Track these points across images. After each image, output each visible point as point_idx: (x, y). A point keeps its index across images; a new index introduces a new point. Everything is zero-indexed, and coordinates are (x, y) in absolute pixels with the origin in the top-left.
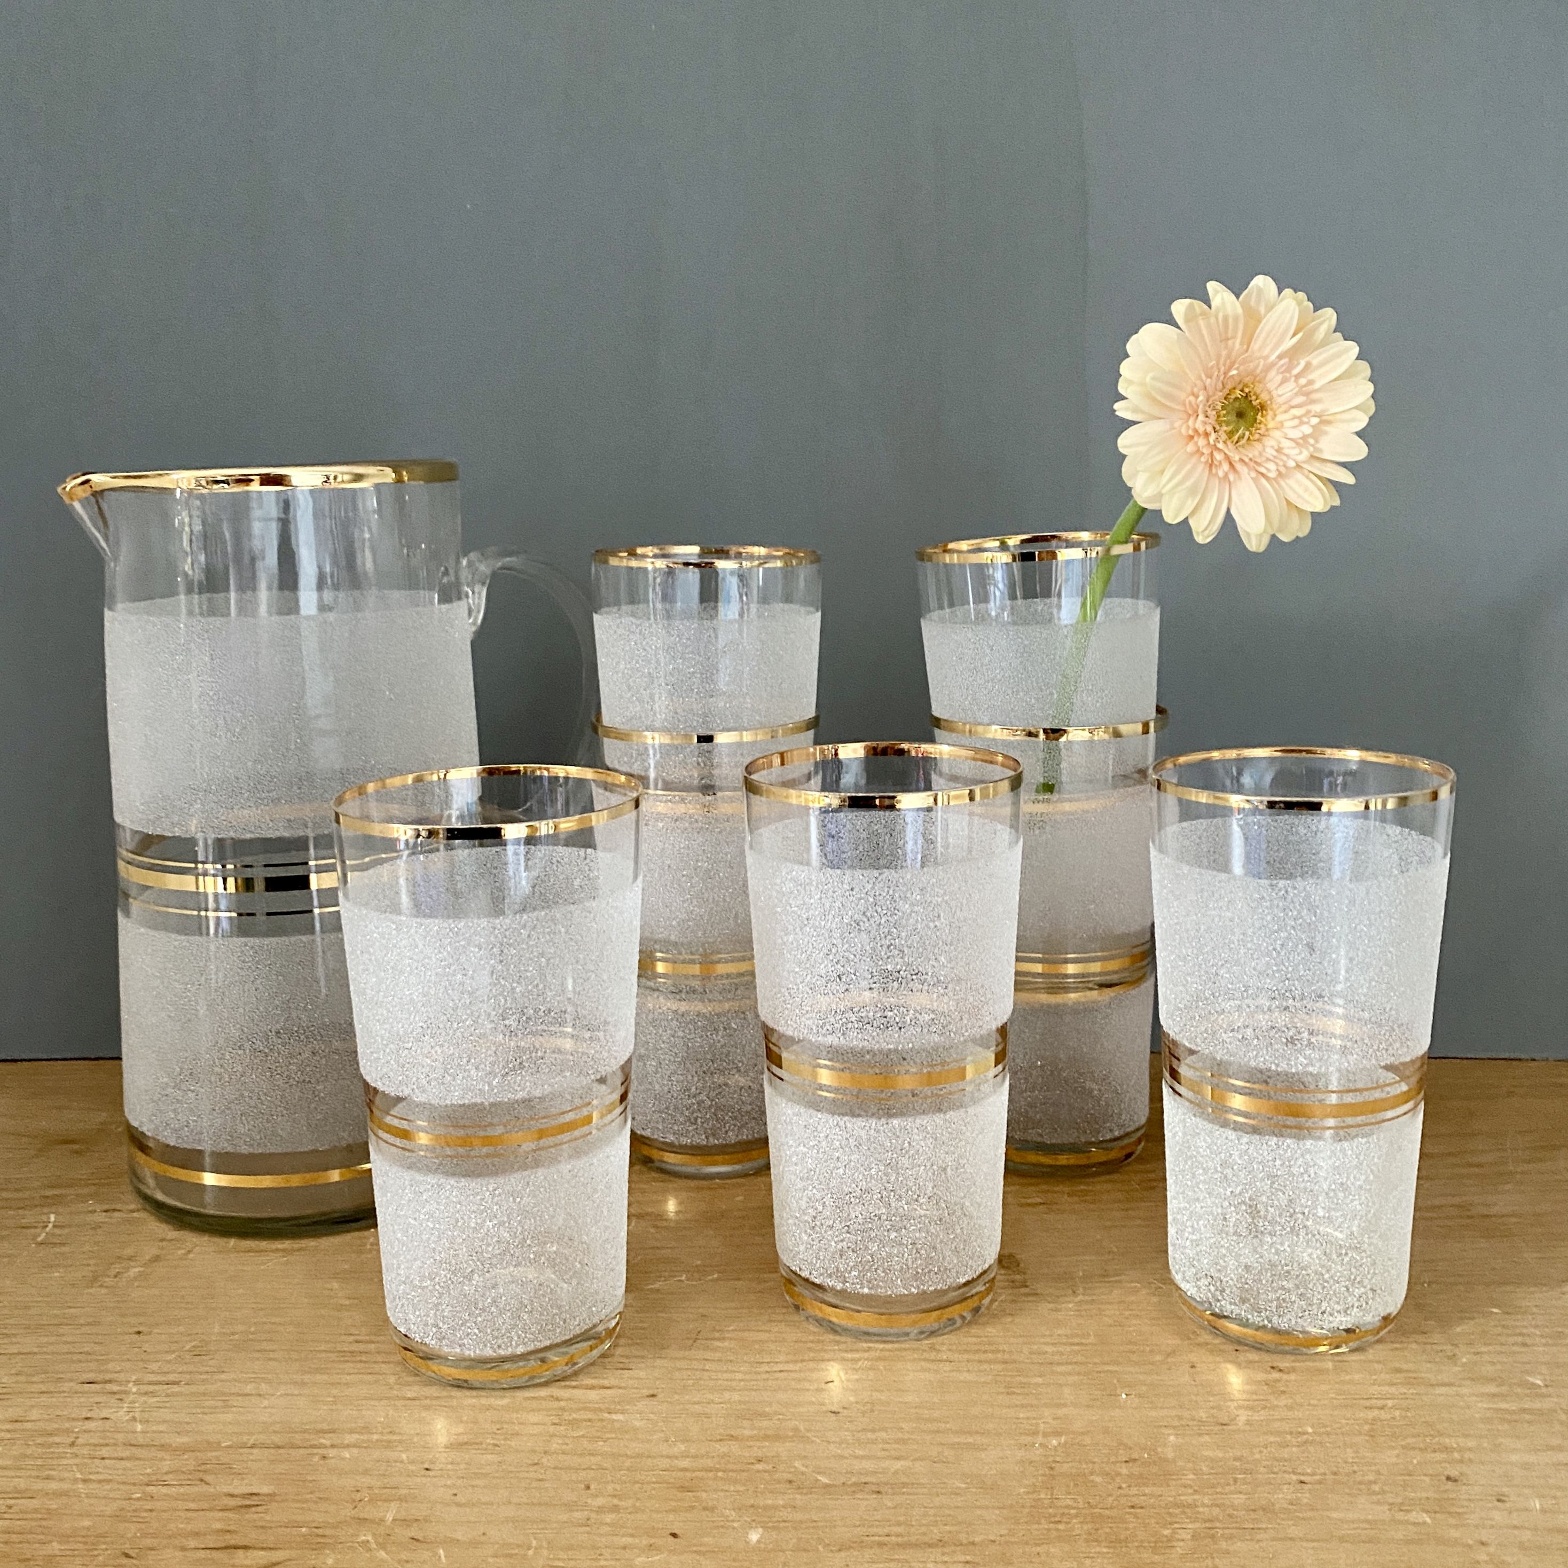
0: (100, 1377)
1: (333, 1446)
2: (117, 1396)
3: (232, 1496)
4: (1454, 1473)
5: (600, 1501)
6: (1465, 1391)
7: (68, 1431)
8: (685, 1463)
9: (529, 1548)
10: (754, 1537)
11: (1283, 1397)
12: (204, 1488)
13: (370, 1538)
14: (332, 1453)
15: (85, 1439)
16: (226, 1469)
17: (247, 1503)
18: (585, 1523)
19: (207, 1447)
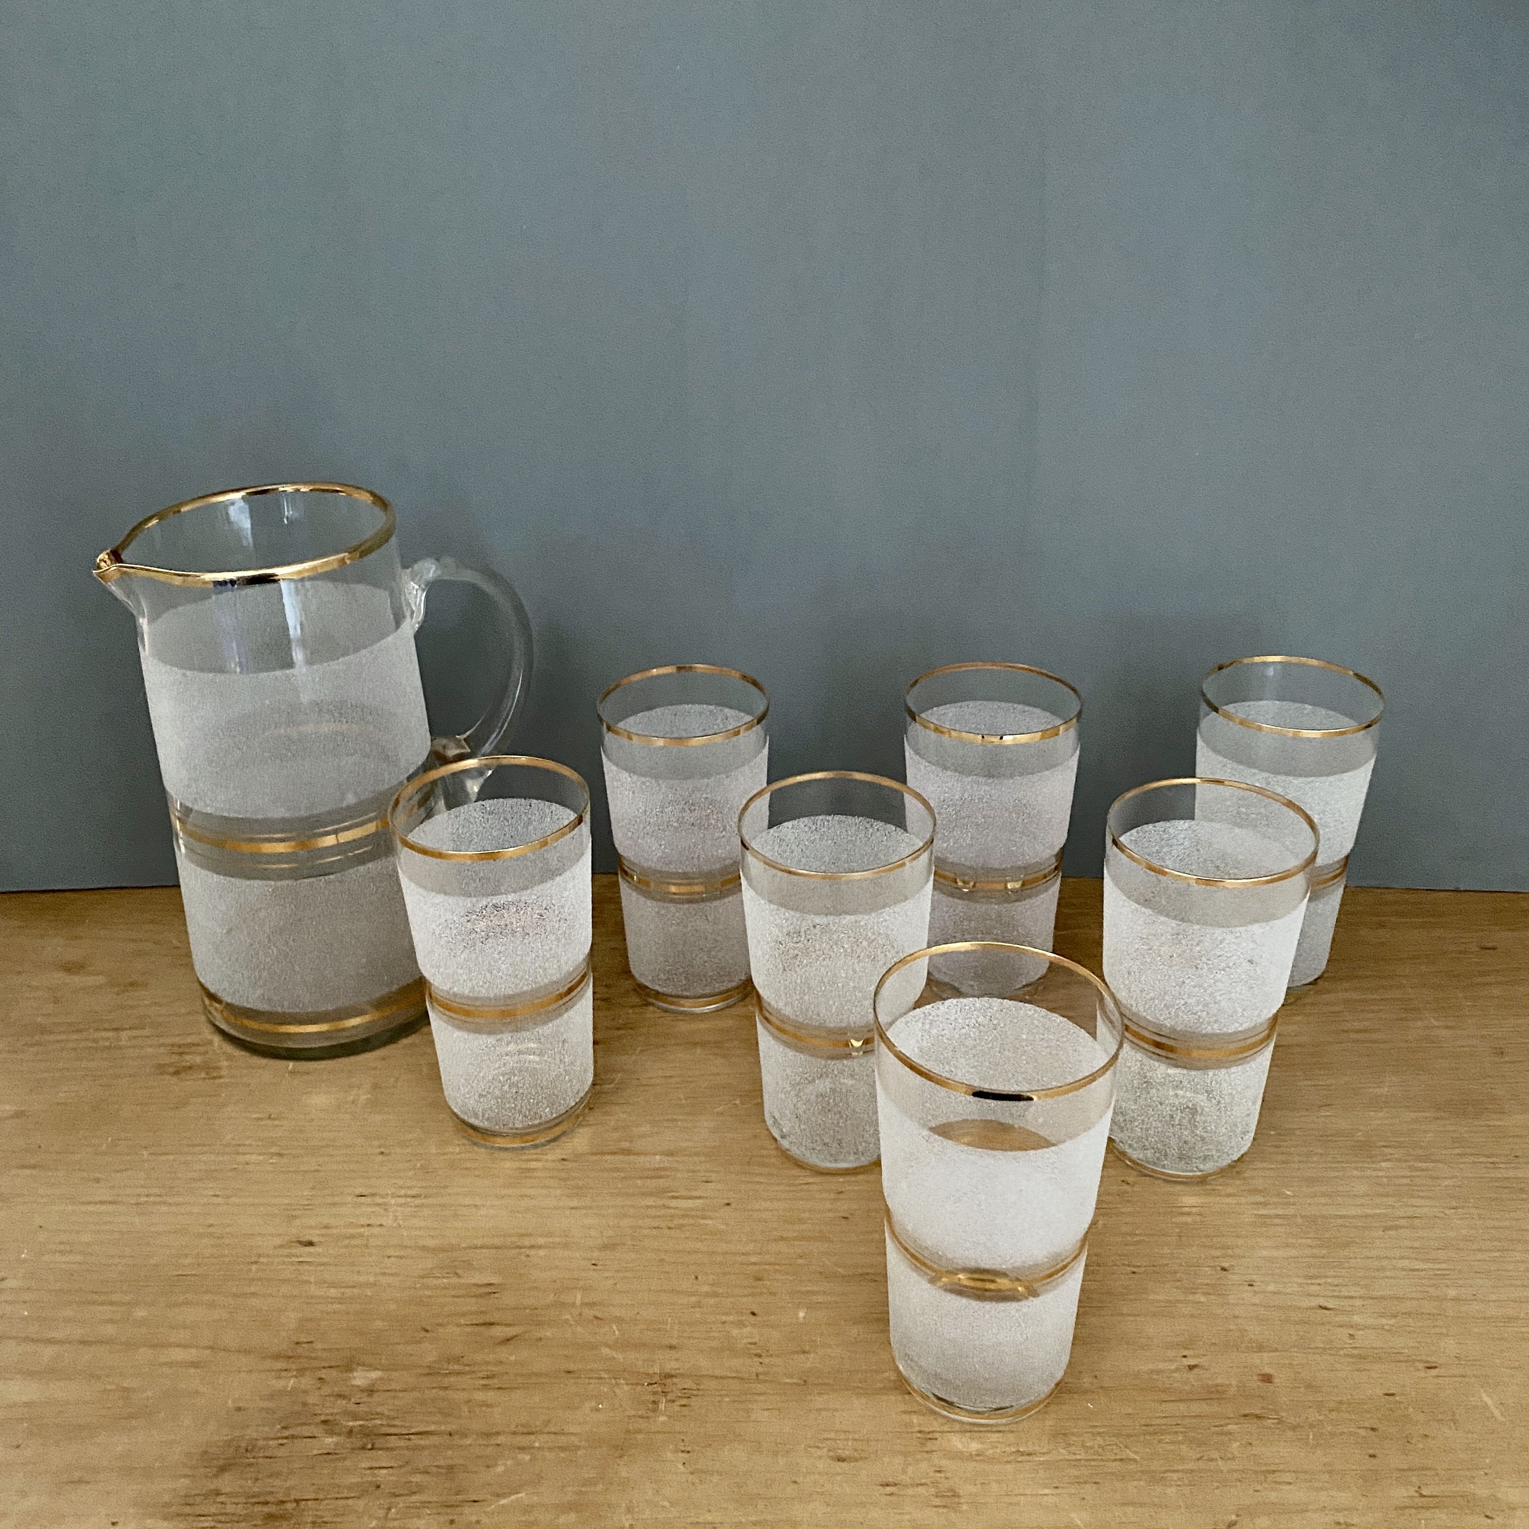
0: (367, 1191)
1: (532, 1247)
2: (384, 1207)
3: (478, 1286)
4: (1226, 1265)
5: (706, 1288)
6: (1243, 1200)
7: (361, 1235)
8: (753, 1259)
9: (667, 1324)
10: (801, 1314)
11: (1129, 1205)
12: (455, 1280)
13: (568, 1317)
14: (532, 1252)
15: (373, 1242)
16: (468, 1265)
17: (490, 1291)
18: (698, 1305)
19: (452, 1248)
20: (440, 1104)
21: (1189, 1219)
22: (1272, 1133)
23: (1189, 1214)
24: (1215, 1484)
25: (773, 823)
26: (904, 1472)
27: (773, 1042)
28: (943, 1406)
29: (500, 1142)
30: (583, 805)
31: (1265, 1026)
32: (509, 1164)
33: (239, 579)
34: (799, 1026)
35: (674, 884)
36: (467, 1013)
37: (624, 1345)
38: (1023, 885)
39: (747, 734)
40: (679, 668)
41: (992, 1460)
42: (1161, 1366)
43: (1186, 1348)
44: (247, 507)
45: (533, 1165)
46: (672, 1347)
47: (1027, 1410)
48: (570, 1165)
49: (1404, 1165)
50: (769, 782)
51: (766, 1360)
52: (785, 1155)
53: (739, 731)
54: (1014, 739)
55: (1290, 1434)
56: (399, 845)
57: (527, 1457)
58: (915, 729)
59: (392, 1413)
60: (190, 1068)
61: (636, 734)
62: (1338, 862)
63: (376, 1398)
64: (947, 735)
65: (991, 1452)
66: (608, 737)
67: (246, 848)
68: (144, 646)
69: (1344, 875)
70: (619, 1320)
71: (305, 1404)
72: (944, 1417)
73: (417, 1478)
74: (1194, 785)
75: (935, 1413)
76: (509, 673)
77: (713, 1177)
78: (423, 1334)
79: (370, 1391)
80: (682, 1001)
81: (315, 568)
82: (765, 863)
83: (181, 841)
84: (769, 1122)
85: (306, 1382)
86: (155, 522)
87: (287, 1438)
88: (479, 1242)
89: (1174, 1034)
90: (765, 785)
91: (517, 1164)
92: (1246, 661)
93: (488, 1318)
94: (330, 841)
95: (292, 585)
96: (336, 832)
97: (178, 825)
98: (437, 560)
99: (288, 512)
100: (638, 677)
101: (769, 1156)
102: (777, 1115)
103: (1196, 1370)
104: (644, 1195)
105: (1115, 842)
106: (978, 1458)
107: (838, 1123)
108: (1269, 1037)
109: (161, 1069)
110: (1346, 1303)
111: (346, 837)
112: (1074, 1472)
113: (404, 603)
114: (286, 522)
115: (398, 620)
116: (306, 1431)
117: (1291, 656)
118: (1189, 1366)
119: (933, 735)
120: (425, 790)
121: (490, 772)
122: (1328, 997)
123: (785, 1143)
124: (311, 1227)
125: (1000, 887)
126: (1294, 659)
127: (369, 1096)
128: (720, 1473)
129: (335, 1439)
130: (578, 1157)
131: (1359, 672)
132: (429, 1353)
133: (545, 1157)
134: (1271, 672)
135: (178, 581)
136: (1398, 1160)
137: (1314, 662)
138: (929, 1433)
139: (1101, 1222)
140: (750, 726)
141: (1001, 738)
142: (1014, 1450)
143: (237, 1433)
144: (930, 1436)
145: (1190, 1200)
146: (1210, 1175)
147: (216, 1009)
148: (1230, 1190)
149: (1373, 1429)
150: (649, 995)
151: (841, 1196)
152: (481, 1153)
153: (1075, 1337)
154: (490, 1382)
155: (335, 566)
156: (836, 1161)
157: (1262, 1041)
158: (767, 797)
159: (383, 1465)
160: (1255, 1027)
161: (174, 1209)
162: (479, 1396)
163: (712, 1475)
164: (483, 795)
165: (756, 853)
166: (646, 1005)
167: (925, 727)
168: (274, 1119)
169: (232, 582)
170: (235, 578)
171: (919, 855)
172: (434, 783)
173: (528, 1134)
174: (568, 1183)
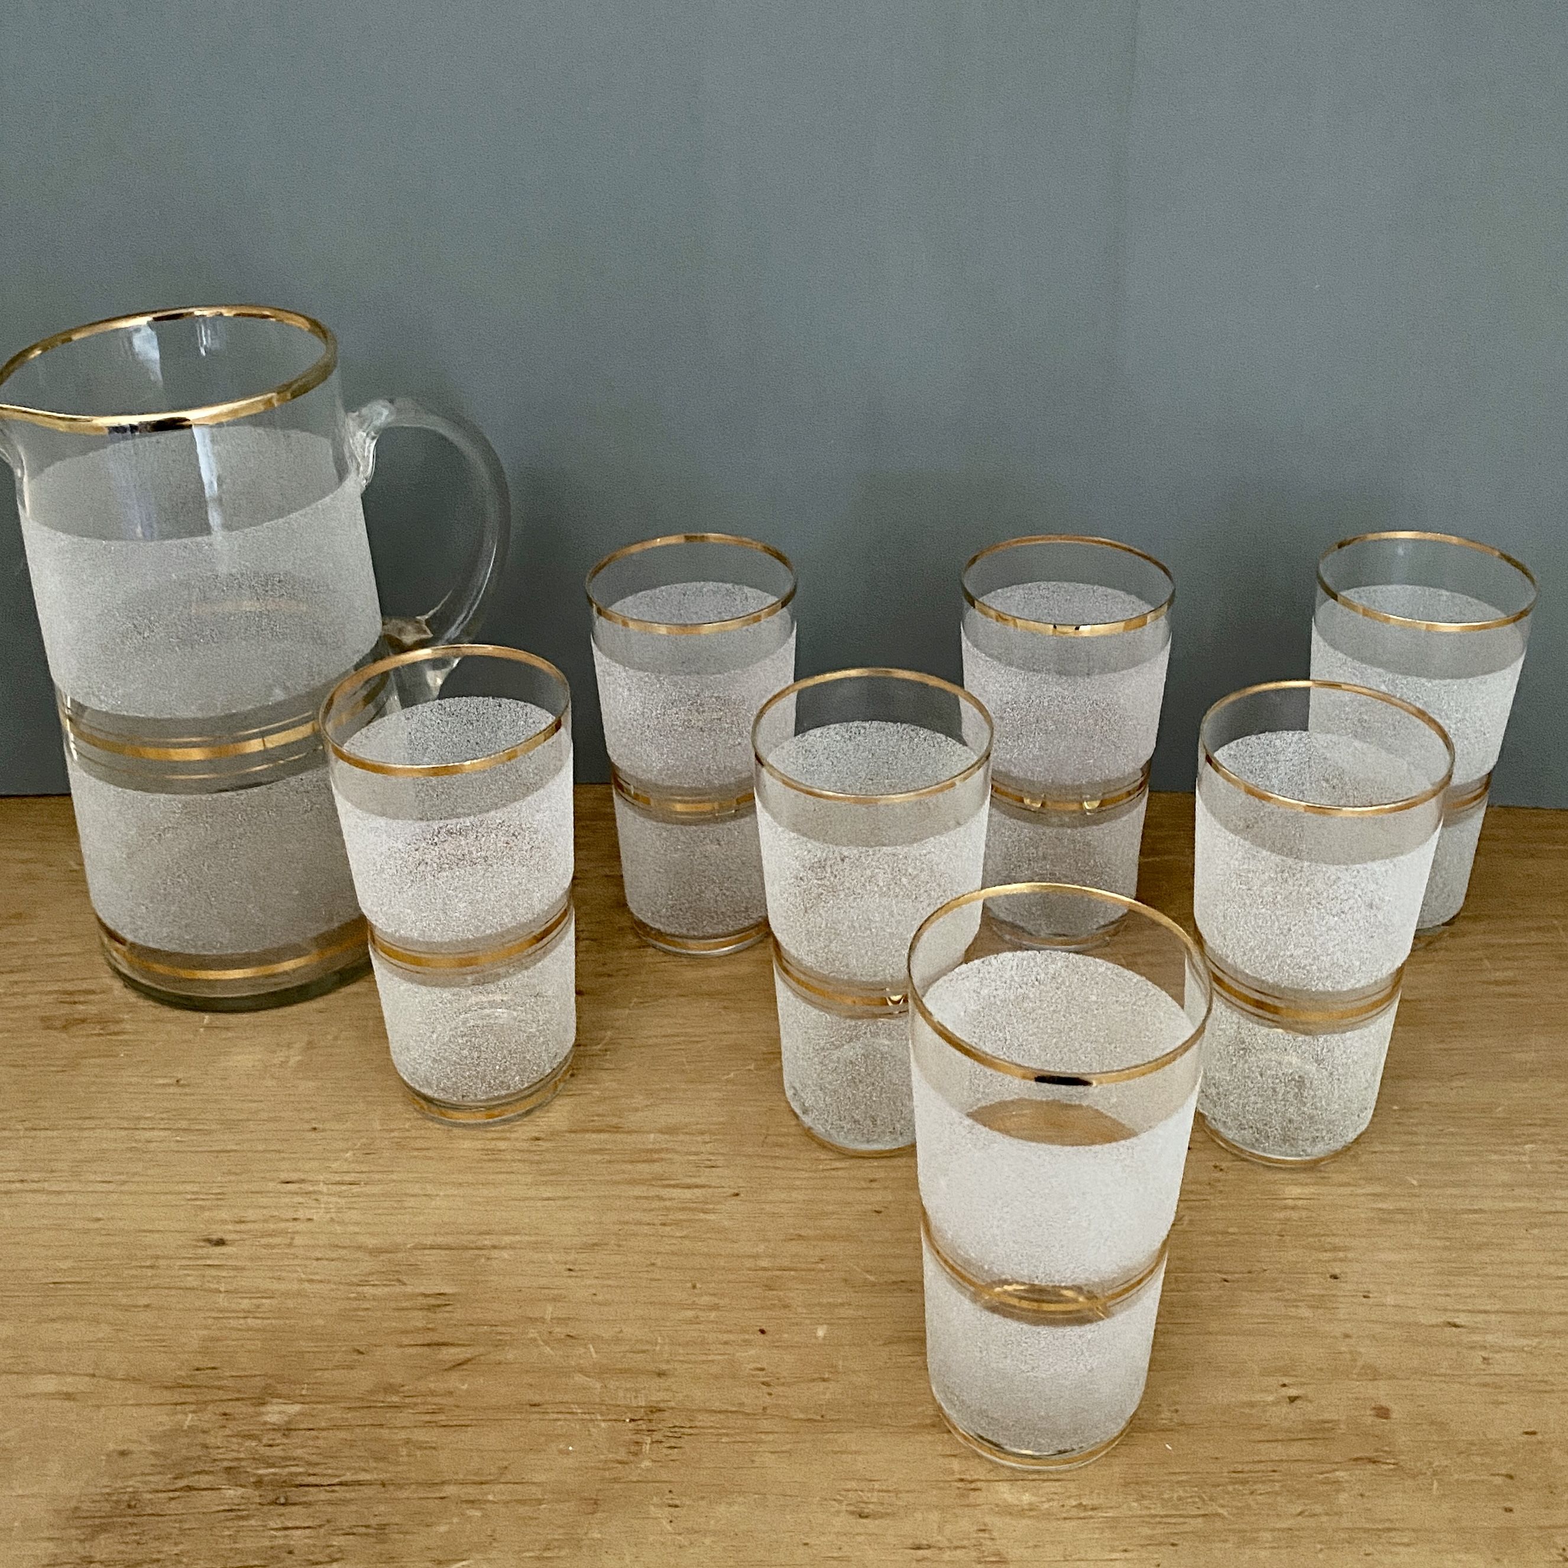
0: (294, 1176)
1: (494, 1247)
2: (314, 1197)
3: (426, 1296)
4: (1337, 1271)
5: (705, 1299)
6: (1359, 1191)
7: (283, 1232)
8: (764, 1263)
9: (656, 1344)
10: (821, 1332)
11: (1221, 1196)
12: (398, 1289)
13: (536, 1335)
14: (495, 1253)
15: (298, 1240)
16: (415, 1269)
17: (438, 1303)
18: (695, 1321)
19: (395, 1249)
20: (388, 1068)
21: (1295, 1215)
22: (1395, 1108)
23: (1294, 1208)
24: (1319, 1546)
25: (800, 728)
26: (940, 1530)
27: (792, 998)
28: (990, 1449)
29: (461, 1117)
30: (563, 705)
31: (1389, 982)
32: (467, 1145)
33: (141, 424)
34: (825, 980)
35: (680, 801)
36: (417, 961)
37: (602, 1372)
38: (1101, 805)
39: (769, 619)
40: (687, 538)
41: (1048, 1515)
42: (1257, 1397)
43: (1286, 1375)
44: (154, 333)
45: (502, 1145)
46: (661, 1374)
47: (1092, 1454)
48: (544, 1145)
49: (1552, 1147)
50: (796, 679)
51: (777, 1390)
52: (808, 1133)
53: (760, 616)
54: (1091, 631)
55: (1409, 1482)
56: (332, 756)
57: (478, 1514)
58: (973, 615)
59: (314, 1459)
60: (83, 1021)
61: (632, 619)
62: (1480, 780)
63: (296, 1439)
64: (1011, 623)
65: (1046, 1506)
66: (600, 623)
67: (152, 753)
68: (24, 506)
69: (1487, 794)
70: (596, 1339)
71: (206, 1446)
72: (991, 1462)
73: (337, 1541)
74: (1307, 690)
75: (980, 1457)
76: (481, 544)
77: (720, 1161)
78: (356, 1357)
79: (287, 1430)
80: (690, 943)
81: (234, 412)
82: (784, 783)
83: (72, 746)
84: (789, 1093)
85: (209, 1417)
86: (38, 352)
87: (181, 1489)
88: (429, 1241)
89: (1278, 991)
90: (791, 681)
91: (479, 1144)
92: (1371, 537)
93: (436, 1338)
94: (255, 746)
95: (206, 430)
96: (263, 735)
97: (67, 725)
98: (391, 401)
99: (206, 340)
100: (636, 549)
101: (788, 1135)
102: (798, 1085)
103: (1298, 1402)
104: (632, 1182)
105: (1209, 759)
106: (1031, 1513)
107: (871, 1097)
108: (1390, 997)
109: (47, 1023)
110: (1480, 1318)
111: (275, 741)
112: (1146, 1531)
113: (347, 455)
114: (203, 352)
115: (342, 473)
116: (204, 1480)
117: (1425, 531)
118: (1289, 1398)
119: (997, 625)
120: (373, 684)
121: (457, 661)
122: (1466, 941)
123: (807, 1120)
124: (224, 1222)
125: (1075, 807)
126: (1429, 536)
127: (300, 1058)
128: (715, 1533)
129: (240, 1491)
130: (553, 1134)
131: (1505, 552)
132: (363, 1380)
133: (513, 1135)
134: (1400, 551)
135: (62, 426)
136: (1545, 1141)
137: (1454, 540)
138: (972, 1482)
139: (1186, 1218)
140: (772, 610)
141: (1077, 629)
142: (1074, 1503)
143: (119, 1484)
144: (973, 1486)
145: (1293, 1191)
146: (1322, 1160)
147: (117, 950)
148: (1343, 1178)
149: (1511, 1477)
150: (648, 934)
151: (874, 1185)
152: (435, 1131)
153: (1152, 1361)
154: (434, 1418)
155: (262, 408)
156: (868, 1142)
157: (1381, 1002)
158: (793, 696)
159: (298, 1524)
160: (1376, 983)
161: (54, 1199)
162: (420, 1435)
163: (705, 1535)
164: (446, 692)
165: (772, 770)
166: (644, 947)
167: (985, 614)
168: (183, 1086)
169: (133, 428)
170: (136, 423)
171: (971, 774)
172: (385, 675)
173: (495, 1107)
174: (543, 1167)
